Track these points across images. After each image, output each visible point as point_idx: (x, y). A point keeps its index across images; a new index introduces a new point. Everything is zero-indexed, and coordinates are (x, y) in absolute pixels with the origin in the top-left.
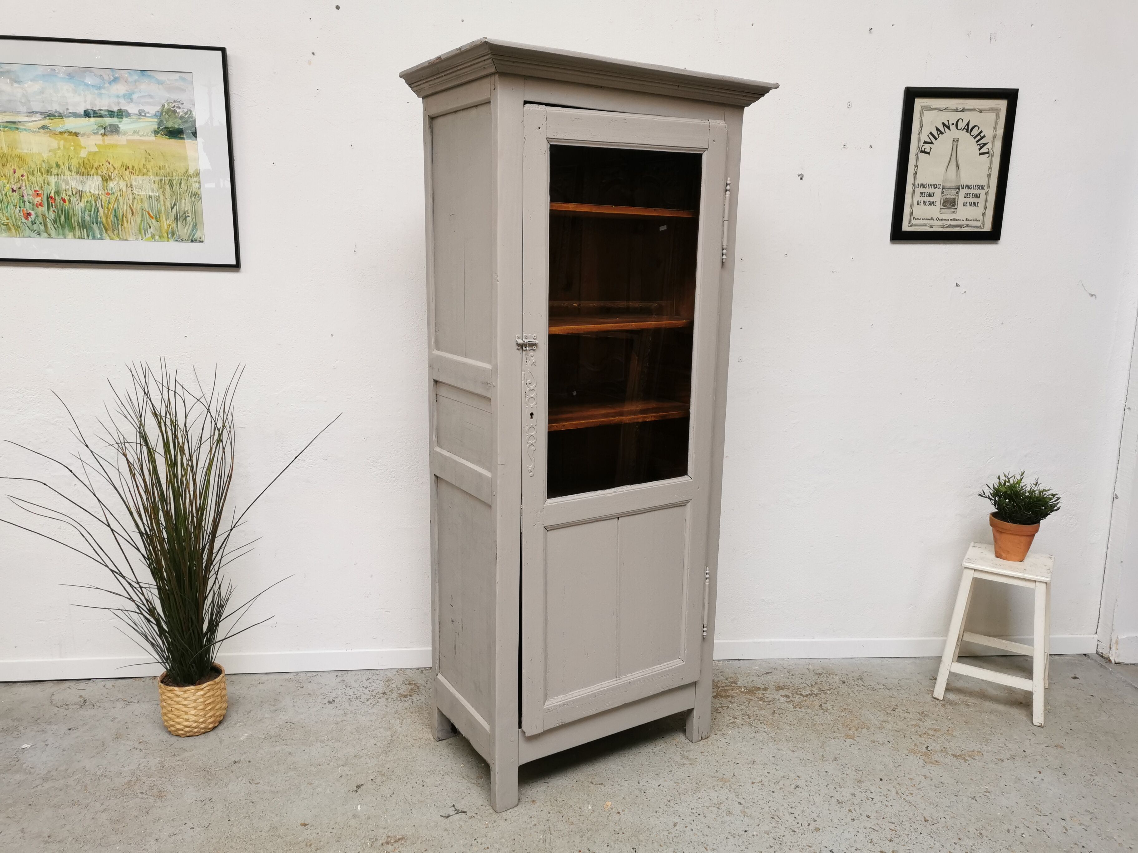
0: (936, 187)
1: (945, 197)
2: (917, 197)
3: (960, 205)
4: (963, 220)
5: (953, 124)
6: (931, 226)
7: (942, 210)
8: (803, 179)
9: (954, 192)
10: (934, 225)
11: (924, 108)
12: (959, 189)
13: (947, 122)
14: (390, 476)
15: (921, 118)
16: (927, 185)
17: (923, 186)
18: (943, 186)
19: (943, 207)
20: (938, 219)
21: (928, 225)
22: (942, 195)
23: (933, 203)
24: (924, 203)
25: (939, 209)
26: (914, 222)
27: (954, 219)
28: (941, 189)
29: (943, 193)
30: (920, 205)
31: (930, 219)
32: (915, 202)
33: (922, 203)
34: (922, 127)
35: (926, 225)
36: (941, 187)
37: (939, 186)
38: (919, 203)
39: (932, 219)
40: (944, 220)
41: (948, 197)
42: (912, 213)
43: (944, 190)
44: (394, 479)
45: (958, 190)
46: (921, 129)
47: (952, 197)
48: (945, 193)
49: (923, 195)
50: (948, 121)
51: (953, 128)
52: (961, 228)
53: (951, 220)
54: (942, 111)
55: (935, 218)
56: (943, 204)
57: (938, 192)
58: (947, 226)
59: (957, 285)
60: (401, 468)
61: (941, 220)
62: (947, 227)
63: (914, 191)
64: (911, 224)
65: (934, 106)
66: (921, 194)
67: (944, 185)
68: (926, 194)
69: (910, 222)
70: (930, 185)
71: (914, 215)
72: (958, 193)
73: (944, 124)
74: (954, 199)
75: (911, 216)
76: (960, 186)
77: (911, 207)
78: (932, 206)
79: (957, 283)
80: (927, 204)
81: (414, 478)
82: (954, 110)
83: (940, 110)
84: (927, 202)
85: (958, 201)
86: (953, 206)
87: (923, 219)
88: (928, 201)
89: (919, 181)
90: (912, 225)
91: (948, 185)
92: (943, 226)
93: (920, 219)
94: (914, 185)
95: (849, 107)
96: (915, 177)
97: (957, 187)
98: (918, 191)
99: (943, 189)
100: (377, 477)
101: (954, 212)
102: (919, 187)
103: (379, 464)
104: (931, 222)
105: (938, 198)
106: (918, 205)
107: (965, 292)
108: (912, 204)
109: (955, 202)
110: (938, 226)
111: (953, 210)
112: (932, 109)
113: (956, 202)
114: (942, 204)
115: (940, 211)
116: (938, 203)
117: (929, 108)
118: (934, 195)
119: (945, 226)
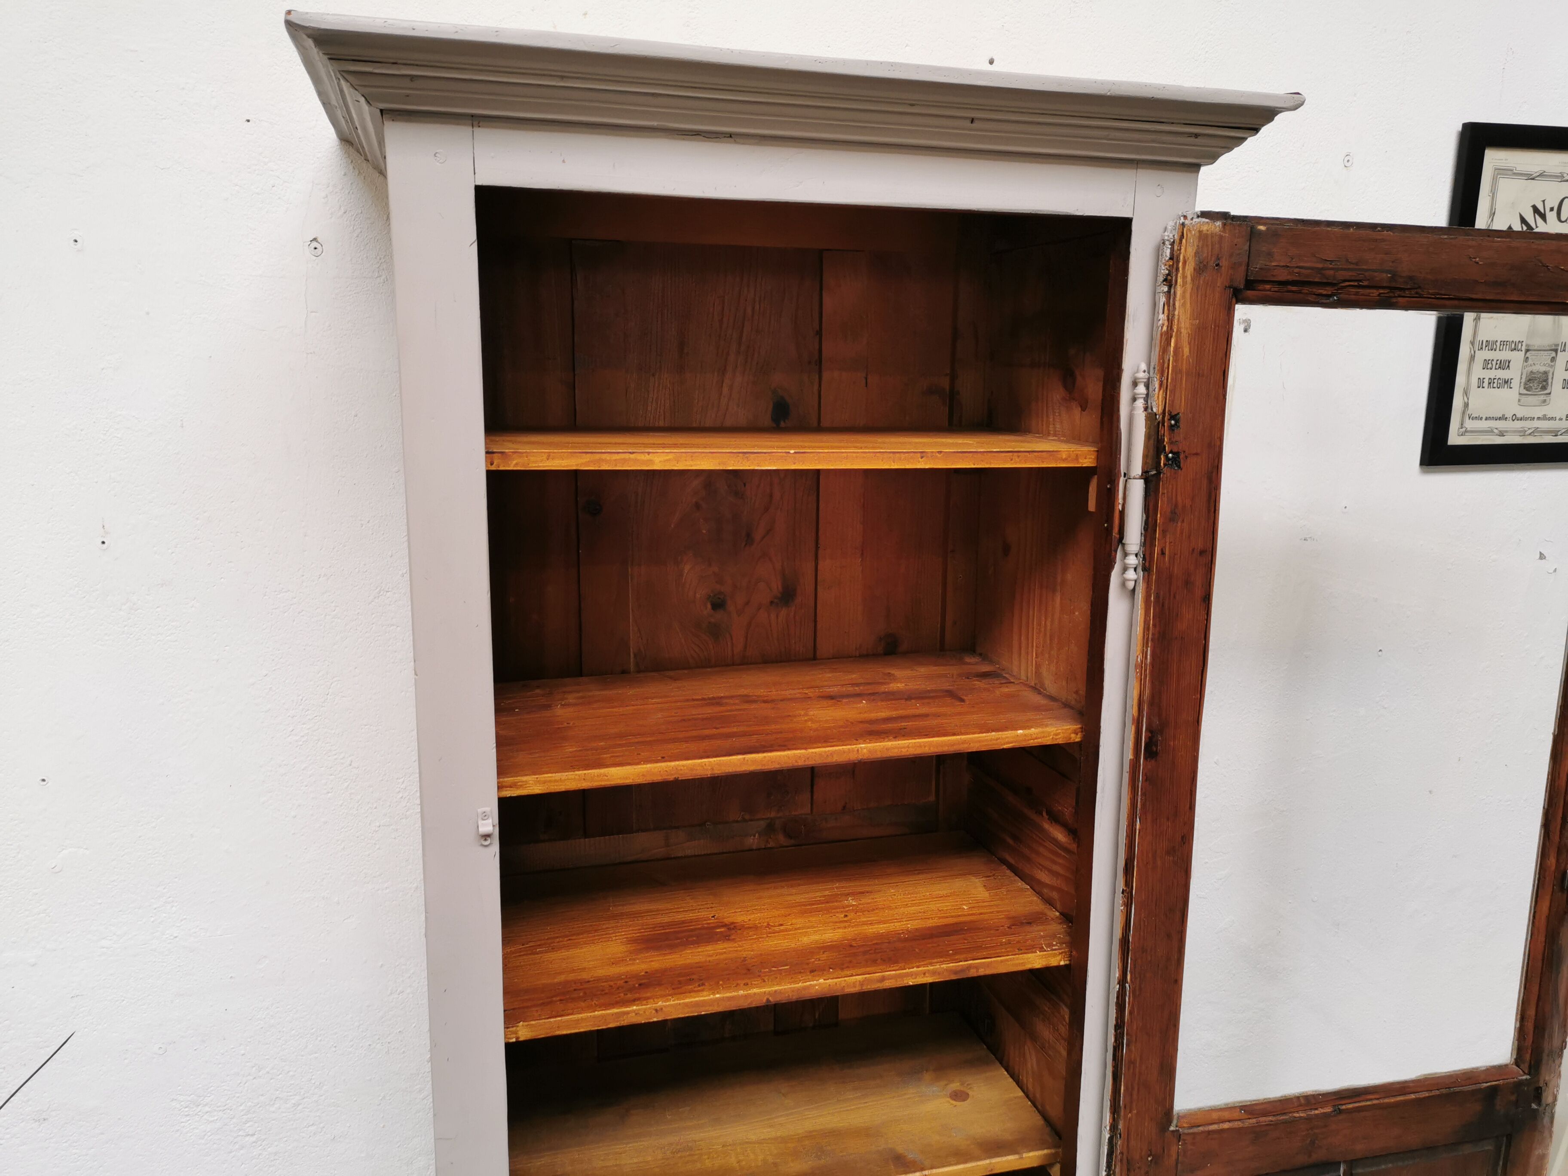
0: (1515, 347)
1: (1530, 369)
2: (1478, 372)
3: (1556, 386)
4: (1561, 419)
5: (1552, 209)
6: (1501, 434)
7: (1523, 398)
8: (1251, 330)
9: (1546, 357)
10: (1506, 432)
11: (1501, 172)
12: (1556, 351)
13: (1542, 203)
14: (240, 1133)
15: (1493, 194)
16: (1498, 344)
17: (1490, 345)
18: (1527, 345)
19: (1525, 392)
20: (1515, 418)
21: (1495, 431)
22: (1525, 364)
23: (1506, 382)
24: (1490, 383)
25: (1517, 396)
26: (1470, 424)
27: (1544, 418)
28: (1524, 351)
29: (1526, 360)
30: (1483, 387)
31: (1500, 419)
32: (1474, 382)
33: (1486, 384)
34: (1494, 213)
35: (1490, 431)
36: (1524, 348)
37: (1520, 345)
38: (1480, 383)
39: (1503, 418)
40: (1526, 419)
41: (1535, 369)
42: (1466, 405)
43: (1528, 354)
44: (253, 1139)
45: (1553, 354)
46: (1492, 220)
47: (1543, 369)
48: (1530, 362)
49: (1490, 366)
50: (1544, 201)
51: (1551, 216)
52: (1556, 436)
53: (1539, 418)
54: (1533, 179)
55: (1509, 415)
56: (1525, 384)
57: (1517, 358)
58: (1530, 431)
59: (1542, 556)
60: (272, 1109)
61: (1521, 420)
62: (1530, 434)
63: (1472, 358)
64: (1464, 429)
65: (1520, 168)
66: (1487, 365)
67: (1529, 343)
68: (1494, 363)
69: (1462, 424)
70: (1504, 343)
71: (1469, 412)
72: (1553, 359)
73: (1536, 210)
74: (1546, 373)
75: (1464, 413)
76: (1558, 345)
77: (1466, 393)
78: (1504, 392)
79: (1541, 553)
80: (1495, 385)
81: (310, 1128)
82: (1557, 177)
83: (1531, 178)
84: (1495, 381)
85: (1552, 378)
86: (1544, 388)
87: (1486, 419)
88: (1497, 378)
89: (1482, 336)
90: (1466, 431)
91: (1537, 342)
92: (1523, 433)
93: (1481, 418)
94: (1472, 343)
95: (1347, 164)
96: (1476, 326)
97: (1553, 348)
98: (1483, 355)
99: (1527, 351)
100: (203, 1141)
101: (1545, 401)
102: (1482, 348)
103: (207, 1109)
104: (1501, 425)
105: (1515, 373)
106: (1479, 387)
107: (1555, 570)
108: (1467, 388)
109: (1546, 380)
110: (1515, 431)
111: (1542, 398)
112: (1515, 174)
113: (1550, 381)
114: (1522, 384)
115: (1519, 400)
116: (1515, 384)
117: (1510, 172)
118: (1508, 366)
119: (1527, 433)
